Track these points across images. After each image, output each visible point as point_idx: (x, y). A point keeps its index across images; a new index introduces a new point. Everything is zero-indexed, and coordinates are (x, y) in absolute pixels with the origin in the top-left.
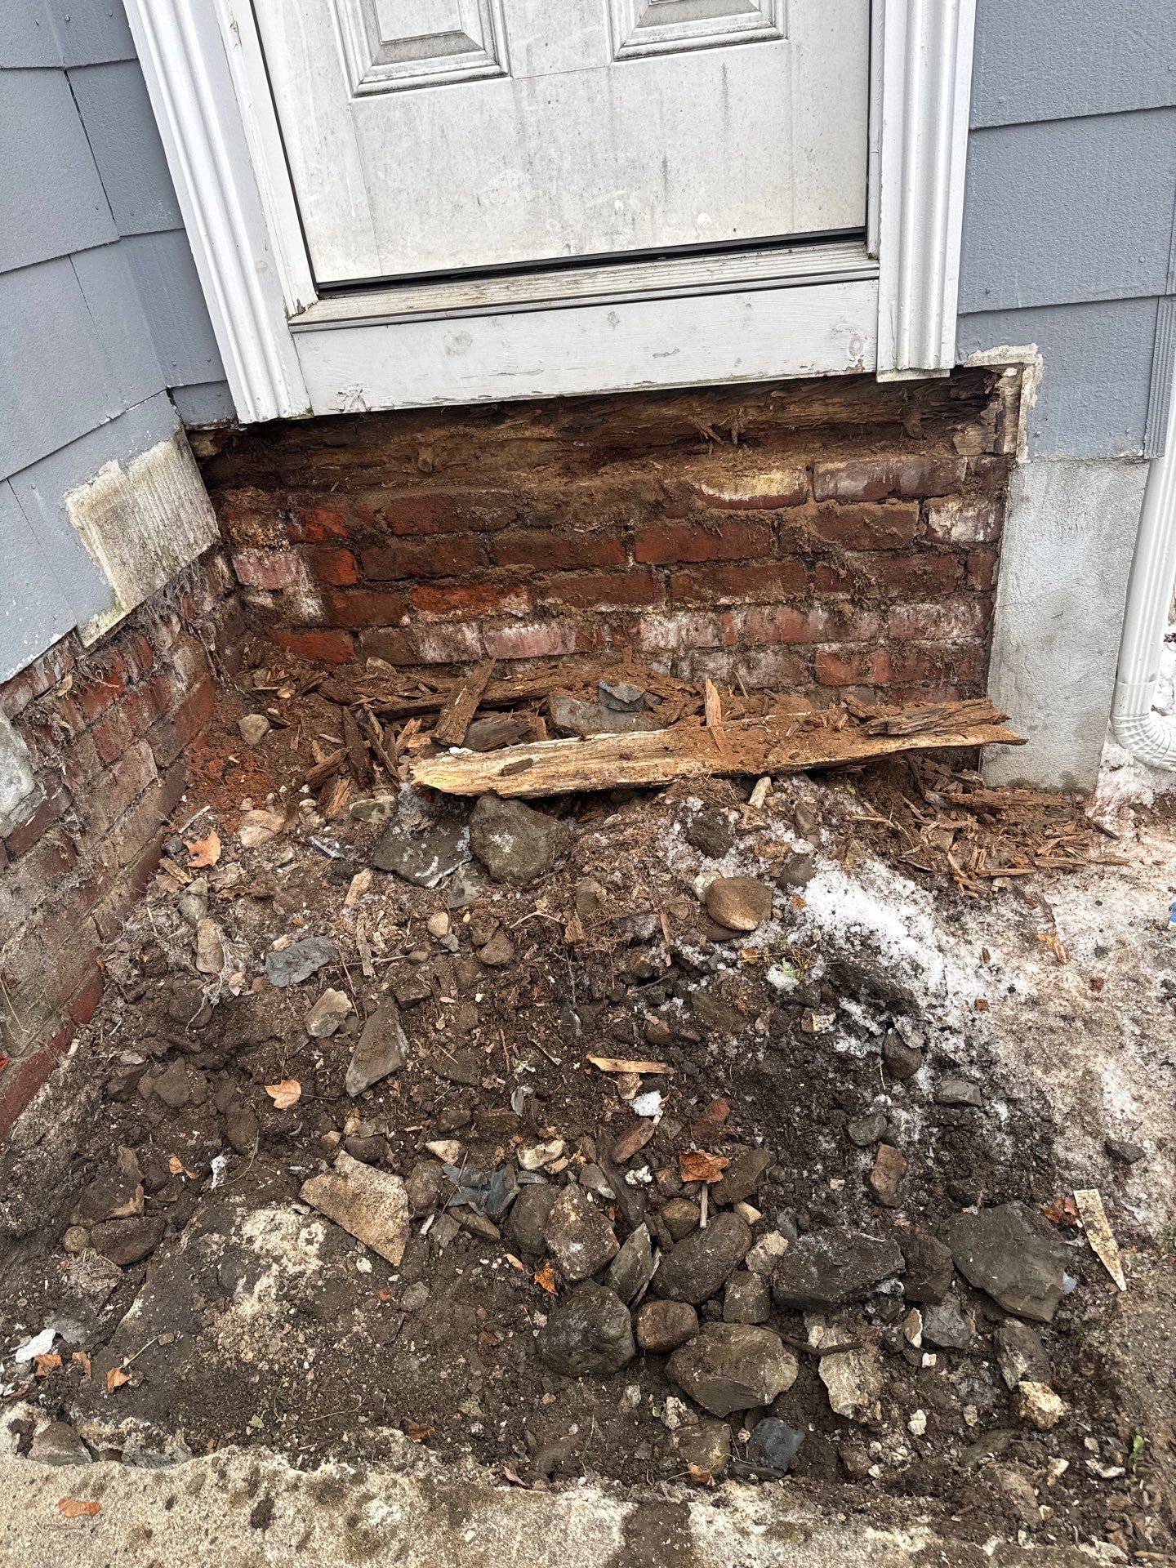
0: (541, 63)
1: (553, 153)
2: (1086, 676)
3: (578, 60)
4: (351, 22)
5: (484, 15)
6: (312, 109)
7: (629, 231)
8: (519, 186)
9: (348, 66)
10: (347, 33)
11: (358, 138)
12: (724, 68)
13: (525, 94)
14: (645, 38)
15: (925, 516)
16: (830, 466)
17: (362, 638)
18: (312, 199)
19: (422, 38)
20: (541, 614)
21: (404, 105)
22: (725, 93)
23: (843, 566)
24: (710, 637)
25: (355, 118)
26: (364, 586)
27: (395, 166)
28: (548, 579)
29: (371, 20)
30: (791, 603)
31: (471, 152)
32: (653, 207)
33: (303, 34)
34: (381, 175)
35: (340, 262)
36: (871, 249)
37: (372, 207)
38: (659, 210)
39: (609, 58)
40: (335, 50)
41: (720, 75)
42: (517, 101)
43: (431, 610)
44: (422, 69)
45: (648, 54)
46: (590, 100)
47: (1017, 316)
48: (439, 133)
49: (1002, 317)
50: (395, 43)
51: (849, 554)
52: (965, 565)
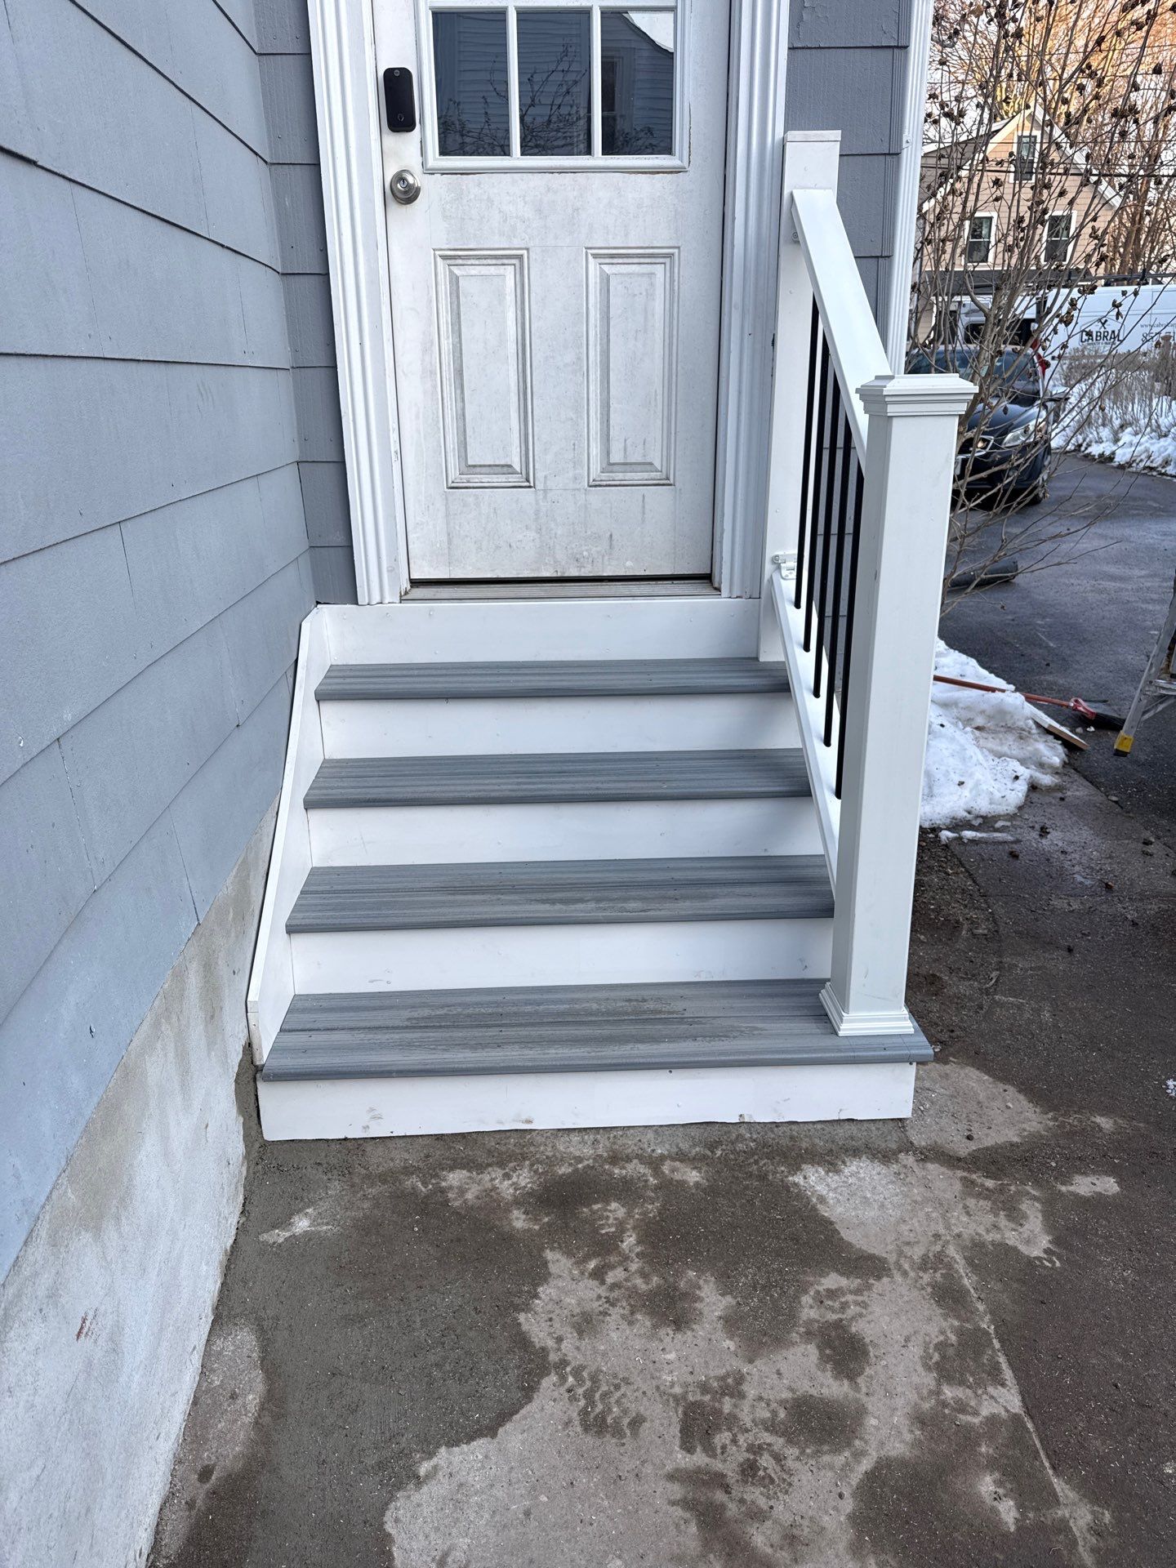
0: (551, 484)
1: (552, 525)
3: (571, 485)
4: (452, 453)
5: (523, 459)
6: (424, 492)
7: (590, 566)
8: (533, 540)
9: (447, 474)
10: (449, 459)
11: (447, 508)
12: (644, 496)
13: (541, 497)
14: (605, 478)
18: (414, 538)
19: (490, 466)
21: (477, 495)
22: (643, 507)
25: (447, 499)
27: (466, 524)
29: (463, 454)
31: (509, 522)
32: (603, 556)
33: (424, 456)
34: (457, 528)
35: (426, 568)
36: (716, 585)
37: (450, 542)
38: (606, 558)
39: (586, 485)
40: (441, 465)
41: (642, 498)
42: (537, 500)
44: (486, 479)
45: (606, 486)
46: (575, 503)
48: (492, 510)
50: (474, 466)
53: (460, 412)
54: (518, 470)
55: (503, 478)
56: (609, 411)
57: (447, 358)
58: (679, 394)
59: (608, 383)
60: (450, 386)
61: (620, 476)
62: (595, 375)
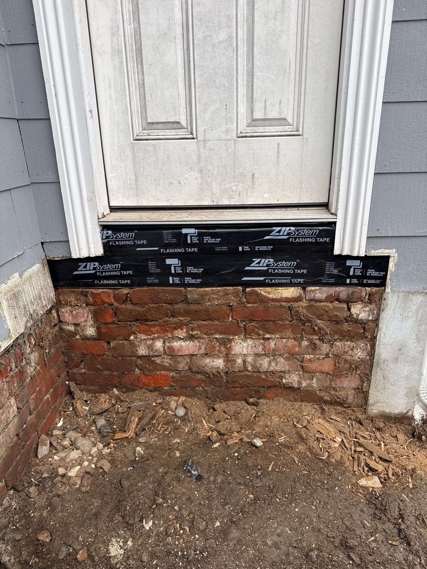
0: (209, 136)
1: (210, 168)
2: (410, 373)
3: (223, 136)
4: (136, 114)
5: (189, 118)
6: (116, 143)
7: (237, 197)
8: (196, 178)
9: (133, 129)
10: (134, 118)
11: (134, 155)
12: (279, 144)
13: (202, 146)
14: (249, 131)
15: (349, 309)
16: (313, 288)
17: (112, 344)
18: (112, 175)
19: (164, 123)
20: (191, 338)
21: (154, 145)
22: (278, 153)
23: (316, 326)
24: (260, 350)
25: (133, 148)
26: (116, 324)
27: (148, 166)
28: (195, 324)
29: (144, 114)
30: (295, 339)
31: (178, 165)
32: (247, 190)
33: (116, 116)
34: (142, 169)
35: (121, 199)
36: (333, 211)
37: (137, 180)
38: (249, 191)
39: (235, 136)
40: (128, 123)
41: (277, 146)
42: (198, 148)
43: (144, 334)
44: (161, 133)
45: (250, 137)
46: (227, 150)
47: (389, 239)
48: (166, 157)
49: (383, 239)
50: (153, 123)
51: (318, 321)
52: (364, 328)
53: (141, 83)
54: (185, 126)
55: (173, 132)
56: (253, 78)
57: (130, 41)
58: (308, 63)
59: (253, 56)
60: (133, 63)
61: (261, 129)
62: (243, 49)
